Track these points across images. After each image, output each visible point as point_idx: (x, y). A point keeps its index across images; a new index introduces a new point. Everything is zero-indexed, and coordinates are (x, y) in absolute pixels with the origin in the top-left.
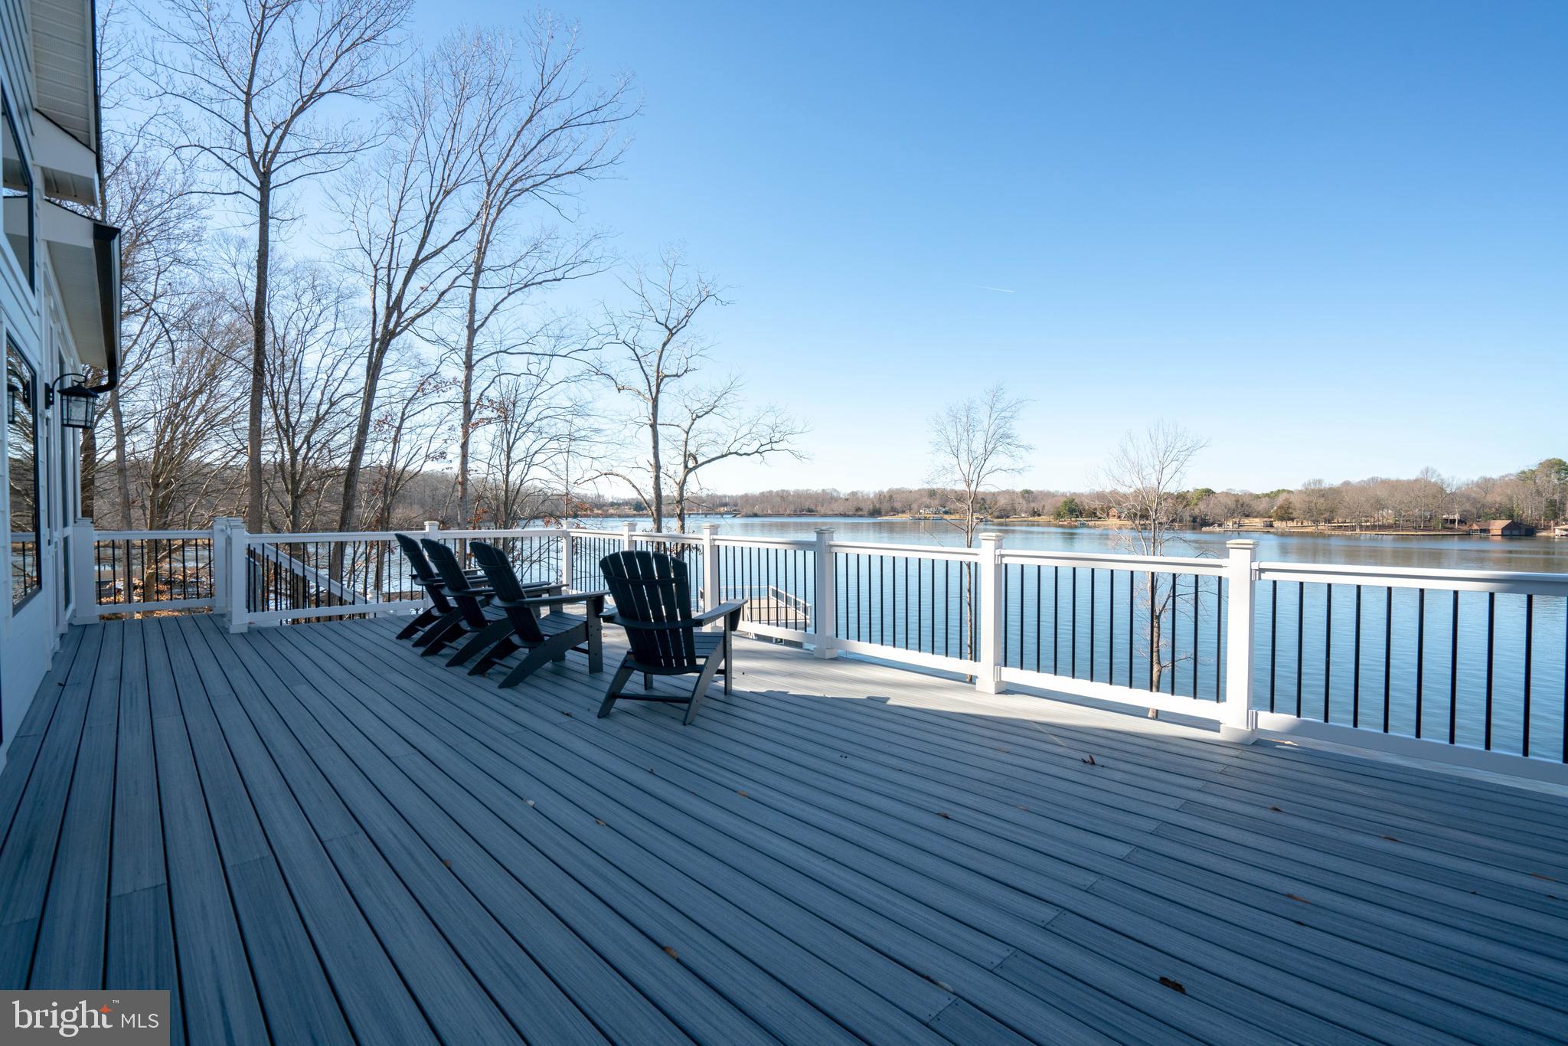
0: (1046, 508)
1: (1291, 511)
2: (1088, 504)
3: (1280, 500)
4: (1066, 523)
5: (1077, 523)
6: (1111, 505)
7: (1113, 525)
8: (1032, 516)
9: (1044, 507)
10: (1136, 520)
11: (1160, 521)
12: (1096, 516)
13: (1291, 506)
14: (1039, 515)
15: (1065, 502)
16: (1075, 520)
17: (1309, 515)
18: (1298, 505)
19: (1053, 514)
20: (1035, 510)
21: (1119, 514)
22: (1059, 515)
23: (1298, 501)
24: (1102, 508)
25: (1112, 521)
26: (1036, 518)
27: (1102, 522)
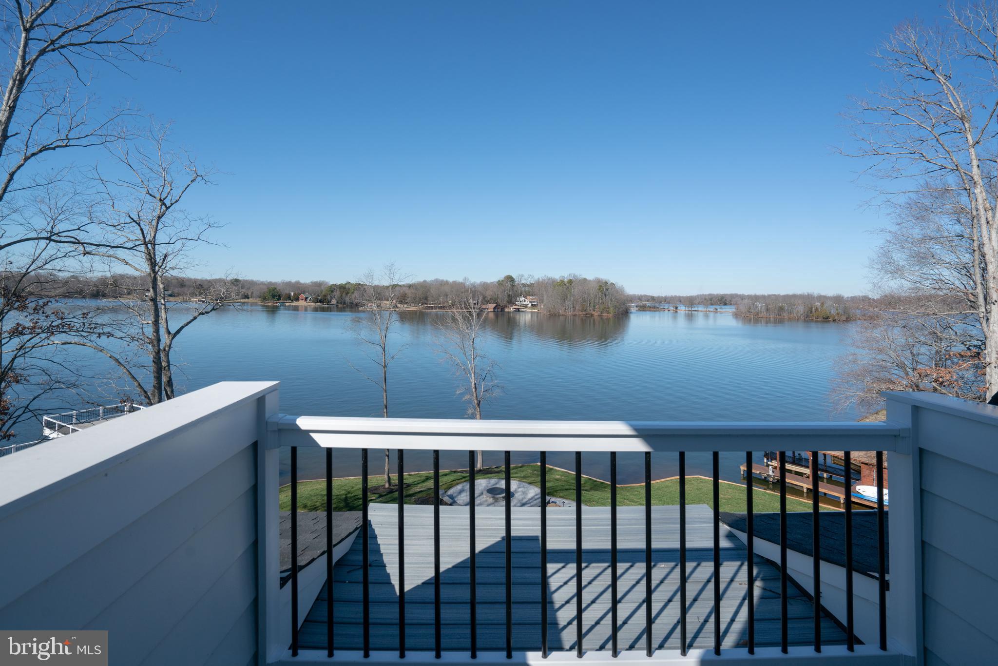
0: (254, 293)
1: (406, 298)
2: (284, 291)
3: (397, 291)
4: (269, 304)
5: (278, 304)
6: (300, 292)
7: (302, 306)
8: (243, 299)
9: (252, 293)
10: (317, 302)
11: (332, 303)
12: (290, 299)
13: (406, 295)
14: (248, 298)
15: (270, 290)
16: (276, 302)
17: (416, 301)
18: (410, 295)
19: (260, 297)
20: (246, 294)
21: (306, 298)
22: (264, 299)
23: (409, 292)
24: (294, 295)
25: (301, 303)
26: (246, 300)
27: (295, 303)
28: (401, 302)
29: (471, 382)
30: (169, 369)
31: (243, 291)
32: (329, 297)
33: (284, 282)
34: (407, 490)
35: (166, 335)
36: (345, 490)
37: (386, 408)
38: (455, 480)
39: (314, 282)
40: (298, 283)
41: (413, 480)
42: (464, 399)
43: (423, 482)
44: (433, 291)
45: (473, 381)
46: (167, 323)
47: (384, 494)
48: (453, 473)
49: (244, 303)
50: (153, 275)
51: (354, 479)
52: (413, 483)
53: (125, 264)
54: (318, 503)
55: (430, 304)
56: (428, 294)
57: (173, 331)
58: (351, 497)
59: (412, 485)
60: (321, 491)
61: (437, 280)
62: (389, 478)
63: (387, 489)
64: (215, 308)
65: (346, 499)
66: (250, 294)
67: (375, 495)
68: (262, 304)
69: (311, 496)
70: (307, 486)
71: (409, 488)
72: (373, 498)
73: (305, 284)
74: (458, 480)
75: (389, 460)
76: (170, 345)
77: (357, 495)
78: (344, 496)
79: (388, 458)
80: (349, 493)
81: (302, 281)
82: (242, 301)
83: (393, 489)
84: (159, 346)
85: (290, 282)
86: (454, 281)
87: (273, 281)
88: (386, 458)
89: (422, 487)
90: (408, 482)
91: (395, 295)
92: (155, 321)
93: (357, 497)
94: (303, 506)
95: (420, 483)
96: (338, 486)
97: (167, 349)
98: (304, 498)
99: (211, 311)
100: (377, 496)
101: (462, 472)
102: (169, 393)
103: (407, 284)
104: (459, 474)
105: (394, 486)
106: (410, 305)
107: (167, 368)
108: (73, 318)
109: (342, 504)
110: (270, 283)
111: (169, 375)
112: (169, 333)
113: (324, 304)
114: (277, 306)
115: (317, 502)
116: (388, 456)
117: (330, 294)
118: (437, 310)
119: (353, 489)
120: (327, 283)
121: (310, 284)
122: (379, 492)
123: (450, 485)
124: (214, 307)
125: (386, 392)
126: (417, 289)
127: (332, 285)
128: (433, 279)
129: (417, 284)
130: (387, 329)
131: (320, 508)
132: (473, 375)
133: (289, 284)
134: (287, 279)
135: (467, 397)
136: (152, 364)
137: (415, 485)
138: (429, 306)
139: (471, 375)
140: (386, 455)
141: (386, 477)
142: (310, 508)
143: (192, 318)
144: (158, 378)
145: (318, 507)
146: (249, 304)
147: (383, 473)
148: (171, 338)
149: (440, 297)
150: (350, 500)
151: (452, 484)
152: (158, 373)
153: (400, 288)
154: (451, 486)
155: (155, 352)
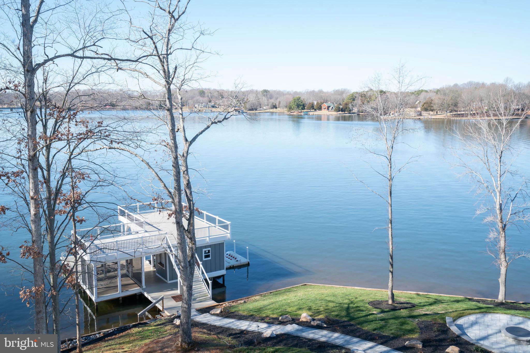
0: (281, 103)
1: (432, 105)
2: (308, 100)
3: (422, 97)
4: (295, 114)
5: (302, 114)
6: (322, 101)
7: (324, 115)
8: (271, 109)
9: (280, 103)
10: (339, 111)
11: (353, 111)
12: (313, 109)
13: (433, 102)
14: (276, 108)
15: (295, 99)
16: (300, 111)
17: (443, 108)
18: (436, 101)
19: (286, 107)
20: (274, 105)
21: (328, 107)
22: (290, 108)
23: (436, 99)
24: (318, 103)
25: (324, 112)
26: (274, 110)
27: (318, 112)
28: (426, 110)
29: (495, 203)
30: (187, 172)
31: (272, 101)
32: (350, 106)
33: (308, 92)
34: (411, 310)
35: (184, 143)
36: (349, 299)
37: (391, 223)
38: (468, 310)
39: (336, 91)
40: (321, 92)
41: (420, 301)
42: (486, 220)
43: (431, 304)
44: (465, 96)
45: (498, 201)
46: (184, 131)
47: (387, 310)
48: (467, 300)
49: (272, 113)
50: (167, 87)
51: (360, 289)
52: (419, 304)
53: (146, 77)
54: (322, 308)
55: (460, 111)
56: (458, 99)
57: (189, 139)
58: (353, 308)
59: (417, 306)
60: (326, 296)
61: (470, 83)
62: (393, 295)
63: (390, 306)
64: (227, 117)
65: (348, 308)
66: (277, 104)
67: (376, 309)
68: (288, 113)
69: (316, 299)
70: (315, 290)
71: (413, 308)
72: (374, 312)
73: (328, 93)
74: (471, 309)
75: (392, 277)
76: (188, 152)
77: (359, 307)
78: (346, 306)
79: (392, 275)
80: (352, 302)
81: (325, 90)
82: (271, 110)
83: (396, 307)
84: (176, 151)
85: (313, 91)
86: (492, 83)
87: (298, 90)
88: (390, 274)
89: (428, 310)
90: (413, 302)
91: (420, 102)
92: (172, 130)
93: (359, 308)
94: (308, 308)
95: (427, 305)
96: (343, 294)
97: (185, 155)
98: (310, 300)
99: (223, 120)
100: (379, 310)
101: (478, 301)
102: (188, 194)
103: (434, 89)
104: (474, 303)
105: (397, 303)
106: (437, 113)
107: (186, 172)
108: (107, 126)
109: (343, 313)
110: (296, 93)
111: (188, 178)
112: (186, 140)
113: (346, 112)
114: (301, 115)
115: (321, 306)
116: (392, 272)
117: (351, 103)
118: (469, 117)
119: (356, 300)
120: (348, 91)
121: (333, 92)
122: (382, 307)
123: (460, 313)
124: (225, 116)
125: (391, 207)
126: (445, 94)
127: (354, 93)
128: (466, 82)
129: (447, 88)
130: (394, 139)
131: (322, 312)
132: (498, 194)
133: (312, 93)
134: (311, 89)
135: (489, 219)
136: (172, 168)
137: (420, 306)
138: (459, 113)
139: (495, 194)
140: (390, 271)
141: (389, 293)
142: (313, 311)
143: (206, 127)
144: (178, 180)
145: (320, 312)
146: (278, 113)
147: (387, 288)
148: (188, 145)
149: (473, 102)
150: (352, 310)
151: (463, 313)
152: (177, 176)
153: (426, 93)
154: (462, 315)
155: (174, 158)
